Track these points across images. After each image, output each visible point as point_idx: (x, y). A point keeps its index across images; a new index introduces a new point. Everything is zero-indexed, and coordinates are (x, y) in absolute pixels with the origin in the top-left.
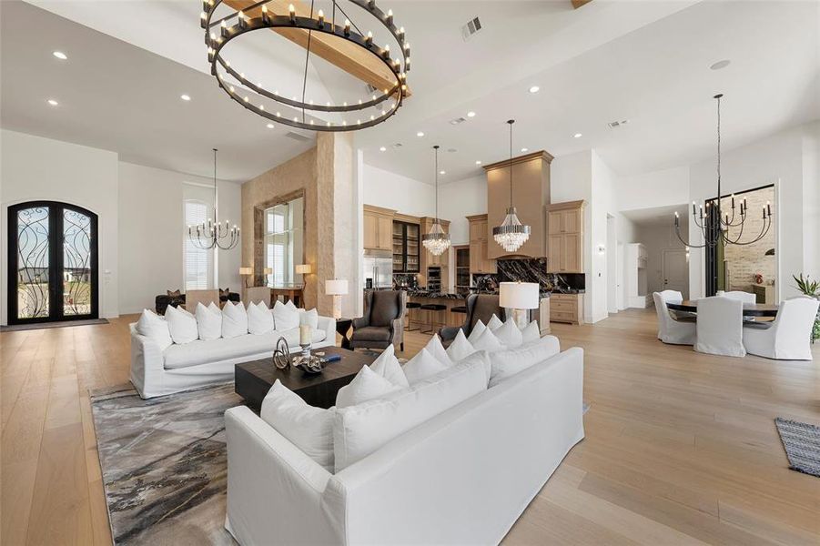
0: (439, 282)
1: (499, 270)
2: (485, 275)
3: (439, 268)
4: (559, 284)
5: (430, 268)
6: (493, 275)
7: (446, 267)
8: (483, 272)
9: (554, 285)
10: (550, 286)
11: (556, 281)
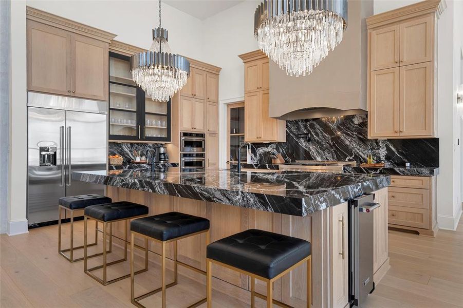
0: (202, 155)
1: (288, 136)
2: (267, 145)
3: (202, 135)
4: (388, 158)
5: (185, 134)
6: (279, 145)
7: (215, 134)
8: (265, 139)
9: (379, 161)
10: (372, 162)
11: (383, 152)
